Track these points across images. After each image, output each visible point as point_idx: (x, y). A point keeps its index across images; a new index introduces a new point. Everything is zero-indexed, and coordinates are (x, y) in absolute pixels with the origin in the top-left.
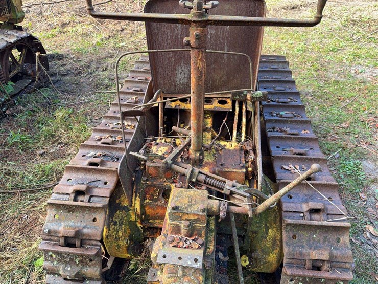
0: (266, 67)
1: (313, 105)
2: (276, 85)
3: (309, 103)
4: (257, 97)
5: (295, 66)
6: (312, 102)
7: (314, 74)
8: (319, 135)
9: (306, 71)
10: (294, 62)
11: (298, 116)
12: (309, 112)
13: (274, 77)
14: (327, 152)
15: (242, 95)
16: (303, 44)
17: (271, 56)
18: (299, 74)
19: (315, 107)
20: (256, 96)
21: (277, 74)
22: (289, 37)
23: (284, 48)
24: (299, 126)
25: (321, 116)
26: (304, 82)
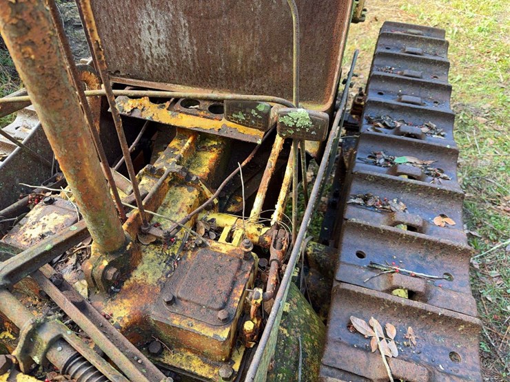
0: (397, 48)
1: (485, 136)
2: (406, 90)
3: (477, 130)
4: (294, 127)
5: (468, 56)
6: (485, 130)
7: (500, 76)
8: (484, 197)
9: (487, 70)
10: (468, 50)
11: (437, 176)
12: (475, 146)
13: (406, 72)
14: (492, 236)
15: (253, 112)
16: (491, 19)
17: (415, 27)
18: (473, 73)
19: (488, 139)
20: (291, 124)
21: (416, 66)
22: (468, 5)
23: (455, 23)
24: (431, 202)
25: (496, 158)
26: (479, 89)
